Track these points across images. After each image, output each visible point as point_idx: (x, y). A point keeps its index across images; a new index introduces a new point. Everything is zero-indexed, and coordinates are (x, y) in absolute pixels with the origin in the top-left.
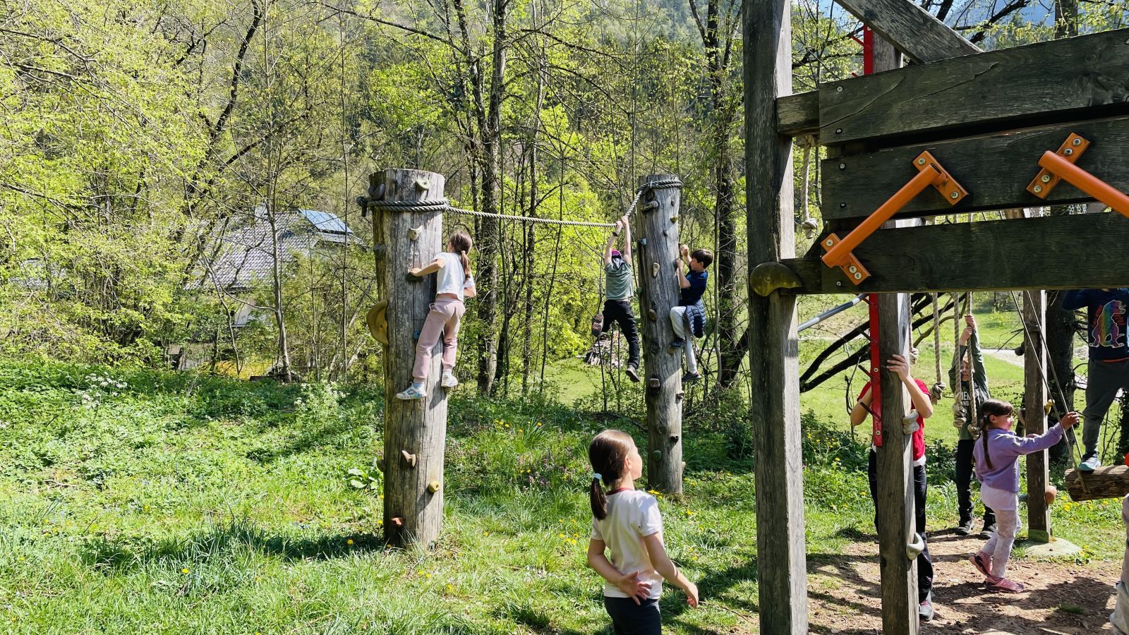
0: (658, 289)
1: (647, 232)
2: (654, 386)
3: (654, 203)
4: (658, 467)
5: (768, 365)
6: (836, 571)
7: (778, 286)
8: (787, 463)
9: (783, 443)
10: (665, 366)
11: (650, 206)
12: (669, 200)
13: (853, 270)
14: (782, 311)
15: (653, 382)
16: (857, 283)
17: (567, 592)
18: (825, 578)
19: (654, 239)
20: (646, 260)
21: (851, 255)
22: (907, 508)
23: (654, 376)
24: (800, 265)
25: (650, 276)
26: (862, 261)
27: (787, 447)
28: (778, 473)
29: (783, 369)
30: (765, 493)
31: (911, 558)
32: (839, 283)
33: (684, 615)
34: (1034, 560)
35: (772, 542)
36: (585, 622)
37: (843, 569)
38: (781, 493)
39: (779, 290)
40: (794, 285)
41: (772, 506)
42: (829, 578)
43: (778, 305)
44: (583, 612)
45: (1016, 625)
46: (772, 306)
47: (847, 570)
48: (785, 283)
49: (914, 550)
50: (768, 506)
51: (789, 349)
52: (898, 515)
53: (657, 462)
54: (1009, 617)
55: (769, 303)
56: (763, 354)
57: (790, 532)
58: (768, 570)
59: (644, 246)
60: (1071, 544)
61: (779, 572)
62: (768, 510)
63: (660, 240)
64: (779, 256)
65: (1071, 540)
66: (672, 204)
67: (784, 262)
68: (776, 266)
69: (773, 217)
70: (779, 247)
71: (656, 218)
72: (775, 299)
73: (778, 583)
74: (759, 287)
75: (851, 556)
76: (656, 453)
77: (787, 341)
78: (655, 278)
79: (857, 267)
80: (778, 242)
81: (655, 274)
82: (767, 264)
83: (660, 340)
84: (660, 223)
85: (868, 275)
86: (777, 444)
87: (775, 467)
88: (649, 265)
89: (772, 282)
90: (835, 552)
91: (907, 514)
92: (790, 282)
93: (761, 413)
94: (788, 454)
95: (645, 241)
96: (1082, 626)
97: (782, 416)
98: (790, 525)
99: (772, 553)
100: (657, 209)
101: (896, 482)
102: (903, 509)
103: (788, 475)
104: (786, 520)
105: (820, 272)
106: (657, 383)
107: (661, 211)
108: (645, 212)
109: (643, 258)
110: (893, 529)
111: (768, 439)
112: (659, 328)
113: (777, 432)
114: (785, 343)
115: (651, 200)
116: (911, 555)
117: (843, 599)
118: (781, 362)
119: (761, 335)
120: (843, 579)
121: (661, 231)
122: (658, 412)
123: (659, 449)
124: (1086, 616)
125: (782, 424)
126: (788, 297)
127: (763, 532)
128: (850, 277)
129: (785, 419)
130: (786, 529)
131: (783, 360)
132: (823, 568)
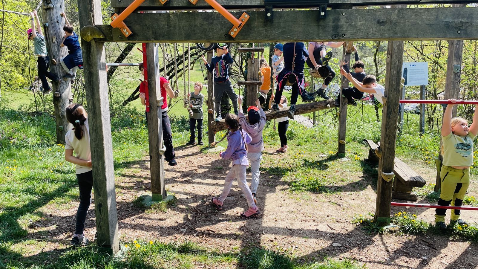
0: (56, 49)
1: (48, 20)
2: (57, 96)
3: (51, 5)
4: (61, 133)
5: (92, 73)
6: (139, 166)
7: (94, 37)
8: (102, 117)
9: (100, 108)
10: (62, 87)
11: (49, 7)
12: (59, 5)
13: (125, 30)
14: (97, 48)
15: (57, 94)
16: (127, 36)
17: (8, 191)
18: (134, 169)
19: (52, 24)
20: (48, 34)
21: (123, 23)
22: (159, 135)
23: (57, 91)
24: (104, 28)
25: (51, 43)
26: (129, 27)
27: (102, 110)
28: (98, 121)
29: (99, 75)
30: (93, 130)
31: (161, 154)
32: (120, 36)
33: (70, 192)
34: (210, 154)
35: (97, 150)
36: (18, 202)
37: (142, 165)
38: (100, 130)
39: (95, 39)
40: (101, 37)
41: (96, 135)
42: (136, 169)
43: (95, 46)
44: (18, 198)
45: (201, 176)
46: (92, 46)
47: (143, 166)
48: (97, 36)
49: (162, 151)
50: (95, 135)
51: (101, 67)
52: (156, 138)
53: (61, 131)
54: (199, 173)
55: (90, 45)
56: (89, 69)
57: (105, 145)
58: (96, 162)
59: (47, 27)
60: (222, 147)
61: (100, 162)
62: (95, 137)
63: (55, 24)
64: (94, 23)
65: (222, 146)
66: (61, 7)
67: (96, 26)
68: (92, 27)
69: (90, 4)
70: (94, 20)
71: (53, 13)
72: (93, 43)
73: (100, 167)
74: (85, 37)
75: (146, 160)
76: (60, 128)
77: (100, 63)
78: (54, 43)
79: (126, 29)
80: (93, 17)
81: (54, 41)
82: (88, 26)
83: (59, 74)
84: (55, 16)
85: (131, 33)
86: (97, 108)
87: (97, 118)
88: (50, 36)
89: (91, 35)
90: (139, 160)
91: (159, 138)
92: (99, 35)
93: (90, 95)
94: (102, 113)
95: (47, 25)
96: (222, 173)
97: (99, 96)
98: (104, 142)
99: (97, 155)
100: (53, 8)
101: (155, 126)
102: (158, 136)
103: (103, 122)
104: (103, 140)
105: (111, 31)
106: (58, 95)
107: (55, 10)
108: (46, 10)
109: (47, 33)
110: (154, 144)
111: (93, 107)
112: (58, 68)
113: (97, 103)
114: (99, 64)
115: (49, 3)
116: (161, 153)
117: (140, 176)
118: (97, 72)
119: (87, 60)
120: (141, 169)
121: (56, 20)
122: (60, 108)
123: (62, 125)
124: (224, 170)
125: (99, 100)
126: (100, 42)
127: (93, 147)
128: (124, 33)
129: (100, 98)
130: (103, 144)
131: (98, 72)
132: (134, 166)
